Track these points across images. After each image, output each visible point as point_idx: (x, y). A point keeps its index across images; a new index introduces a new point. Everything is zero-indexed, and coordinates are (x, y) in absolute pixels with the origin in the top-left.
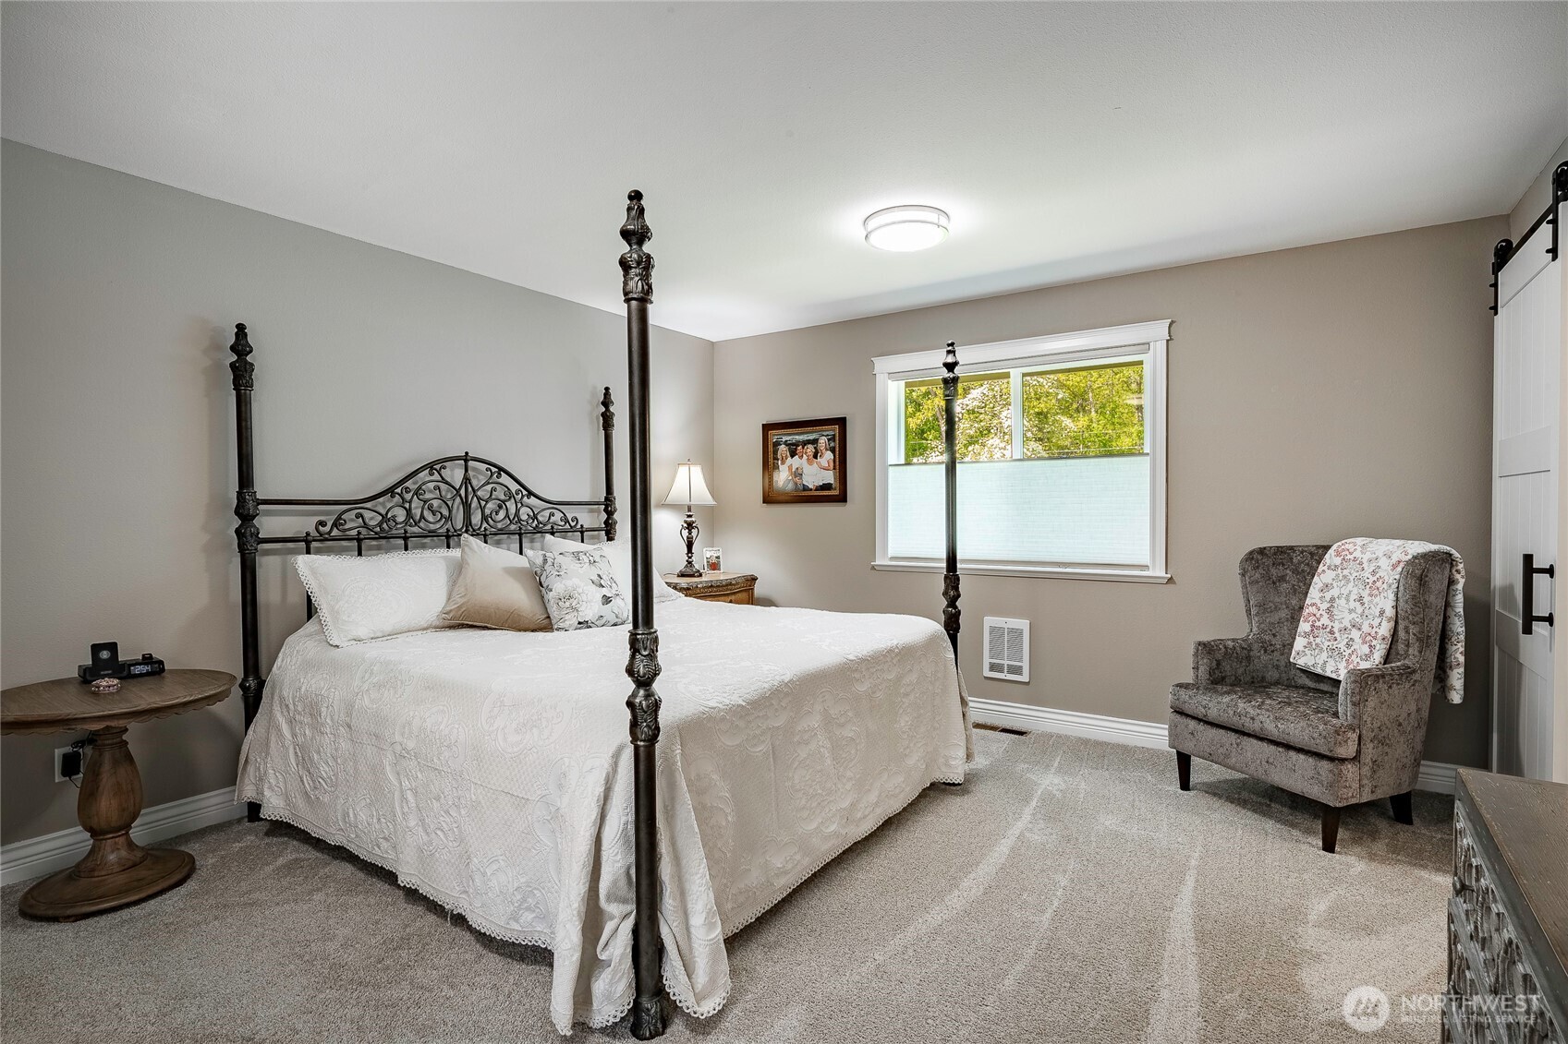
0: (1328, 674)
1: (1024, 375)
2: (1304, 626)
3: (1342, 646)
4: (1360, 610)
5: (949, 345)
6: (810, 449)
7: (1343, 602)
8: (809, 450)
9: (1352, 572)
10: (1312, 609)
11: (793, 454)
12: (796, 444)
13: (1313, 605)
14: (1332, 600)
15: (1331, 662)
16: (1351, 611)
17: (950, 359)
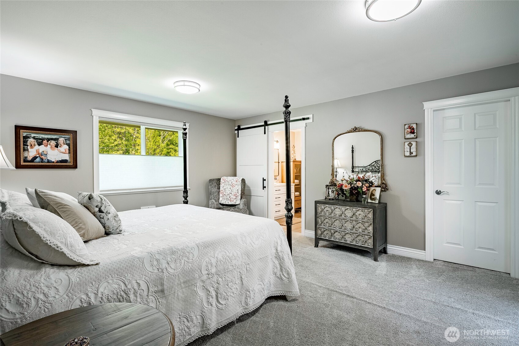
0: (227, 204)
1: (146, 128)
2: (221, 195)
3: (228, 197)
4: (231, 190)
5: (184, 123)
6: (53, 143)
7: (227, 189)
8: (51, 143)
9: (227, 183)
10: (222, 191)
11: (40, 144)
12: (43, 139)
13: (222, 190)
14: (225, 189)
15: (227, 201)
16: (229, 191)
17: (184, 127)
